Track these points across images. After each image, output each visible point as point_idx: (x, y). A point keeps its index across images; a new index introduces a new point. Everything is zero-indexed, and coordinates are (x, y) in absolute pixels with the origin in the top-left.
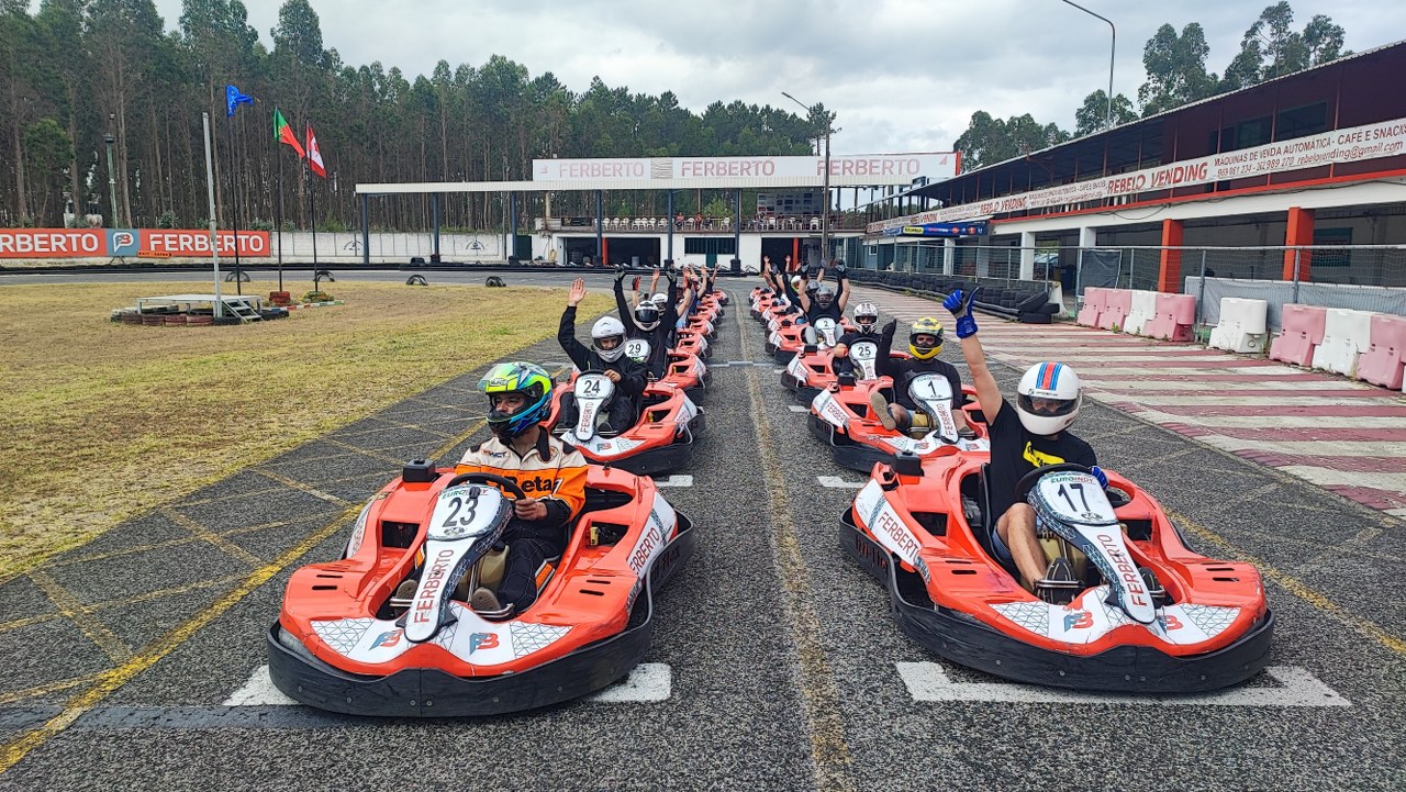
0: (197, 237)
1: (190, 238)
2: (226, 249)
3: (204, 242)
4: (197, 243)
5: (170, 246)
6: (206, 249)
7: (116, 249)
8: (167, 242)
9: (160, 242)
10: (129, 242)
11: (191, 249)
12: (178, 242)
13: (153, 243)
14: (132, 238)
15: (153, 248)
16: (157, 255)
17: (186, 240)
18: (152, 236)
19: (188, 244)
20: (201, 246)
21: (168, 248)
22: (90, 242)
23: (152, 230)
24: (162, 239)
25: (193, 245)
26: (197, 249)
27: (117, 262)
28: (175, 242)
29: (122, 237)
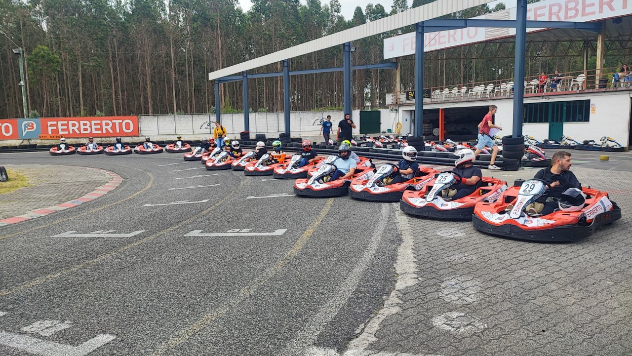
0: (82, 122)
1: (77, 124)
2: (104, 132)
3: (87, 127)
4: (82, 127)
5: (63, 130)
6: (89, 131)
7: (24, 134)
8: (60, 128)
9: (55, 128)
10: (33, 128)
11: (78, 132)
12: (68, 127)
13: (50, 129)
14: (35, 126)
15: (50, 132)
16: (52, 138)
17: (74, 125)
18: (49, 123)
19: (75, 128)
20: (86, 130)
21: (61, 132)
22: (7, 131)
23: (50, 118)
24: (57, 125)
25: (79, 129)
26: (83, 132)
27: (26, 143)
28: (66, 127)
29: (28, 124)
